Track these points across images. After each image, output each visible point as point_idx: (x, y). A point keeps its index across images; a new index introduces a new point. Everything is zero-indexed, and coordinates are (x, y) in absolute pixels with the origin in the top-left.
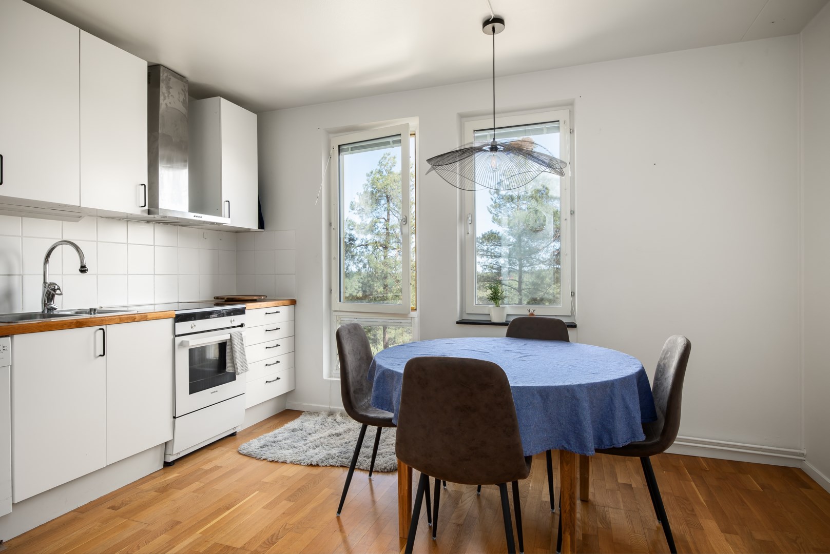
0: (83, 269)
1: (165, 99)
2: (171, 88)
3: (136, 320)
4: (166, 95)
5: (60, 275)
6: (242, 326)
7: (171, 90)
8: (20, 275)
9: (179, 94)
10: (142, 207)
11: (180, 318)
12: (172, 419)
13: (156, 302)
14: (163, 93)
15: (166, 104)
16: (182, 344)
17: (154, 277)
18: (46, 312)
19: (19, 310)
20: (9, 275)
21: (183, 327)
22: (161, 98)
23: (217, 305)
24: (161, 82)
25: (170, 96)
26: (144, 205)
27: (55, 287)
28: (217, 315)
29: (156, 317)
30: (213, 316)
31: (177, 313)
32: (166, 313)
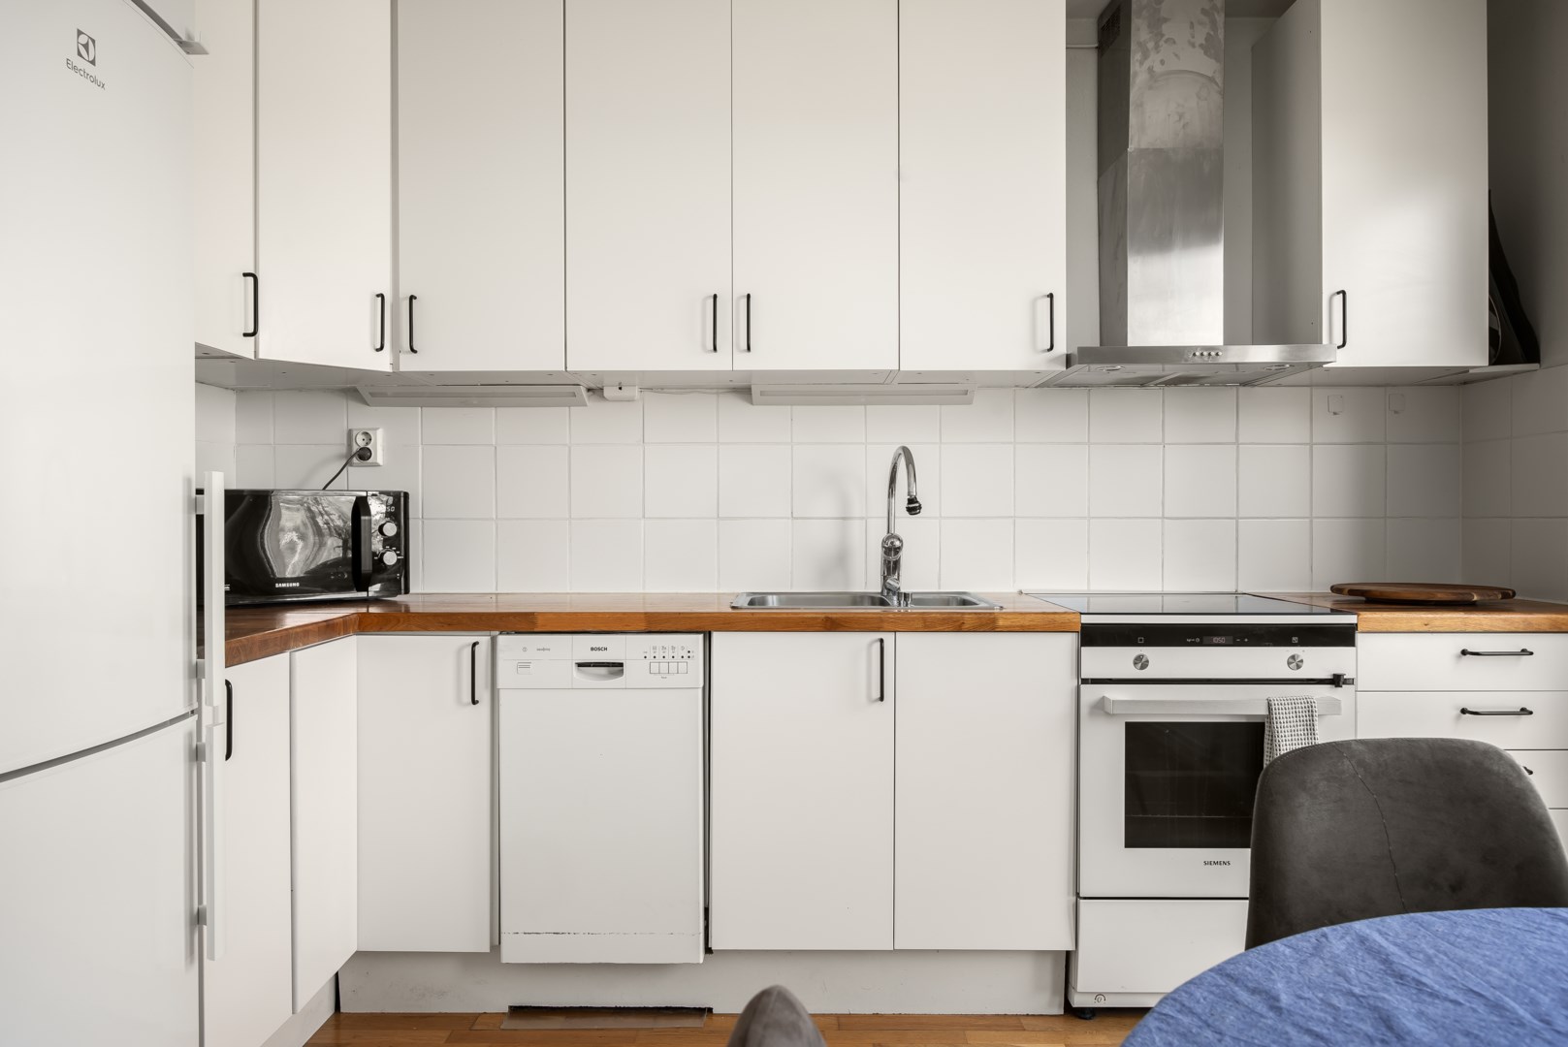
0: (913, 507)
1: (1146, 56)
2: (1166, 20)
3: (966, 626)
4: (1151, 45)
6: (1336, 681)
7: (1165, 28)
8: (862, 518)
9: (1192, 26)
10: (1047, 350)
11: (1094, 636)
12: (1074, 899)
14: (1139, 44)
15: (1150, 70)
16: (1101, 707)
18: (884, 593)
20: (844, 518)
22: (1135, 57)
24: (1133, 17)
25: (1162, 43)
26: (1049, 345)
27: (892, 543)
28: (1231, 638)
29: (1022, 626)
30: (1216, 640)
31: (1086, 619)
32: (1052, 616)
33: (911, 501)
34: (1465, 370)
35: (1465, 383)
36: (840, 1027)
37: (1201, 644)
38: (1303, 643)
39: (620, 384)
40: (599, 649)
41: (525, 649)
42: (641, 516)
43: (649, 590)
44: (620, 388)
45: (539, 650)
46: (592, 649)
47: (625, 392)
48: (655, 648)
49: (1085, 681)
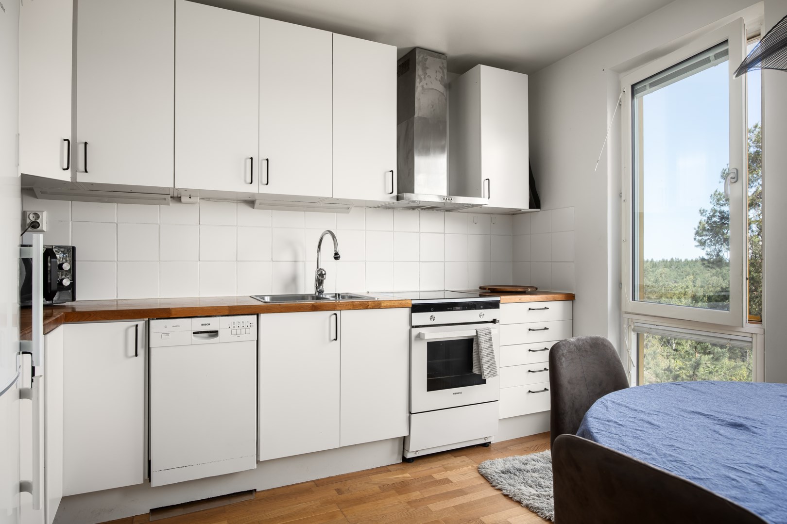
0: (337, 257)
1: (421, 81)
2: (428, 68)
4: (423, 77)
6: (494, 321)
7: (428, 71)
8: (303, 261)
9: (436, 72)
10: (391, 193)
11: (417, 308)
12: (408, 415)
13: (421, 290)
14: (419, 75)
15: (422, 86)
16: (419, 337)
18: (317, 294)
19: (302, 292)
20: (295, 261)
21: (421, 318)
22: (417, 80)
24: (417, 65)
25: (426, 77)
26: (391, 192)
27: (322, 272)
28: (462, 307)
29: (390, 306)
30: (457, 308)
31: (414, 302)
32: (401, 301)
33: (336, 254)
34: (520, 210)
35: (513, 214)
36: (317, 485)
37: (452, 310)
38: (484, 308)
39: (190, 195)
40: (206, 325)
41: (166, 327)
42: (198, 260)
43: (201, 296)
44: (190, 198)
45: (173, 327)
46: (202, 325)
47: (192, 200)
48: (234, 323)
49: (413, 327)
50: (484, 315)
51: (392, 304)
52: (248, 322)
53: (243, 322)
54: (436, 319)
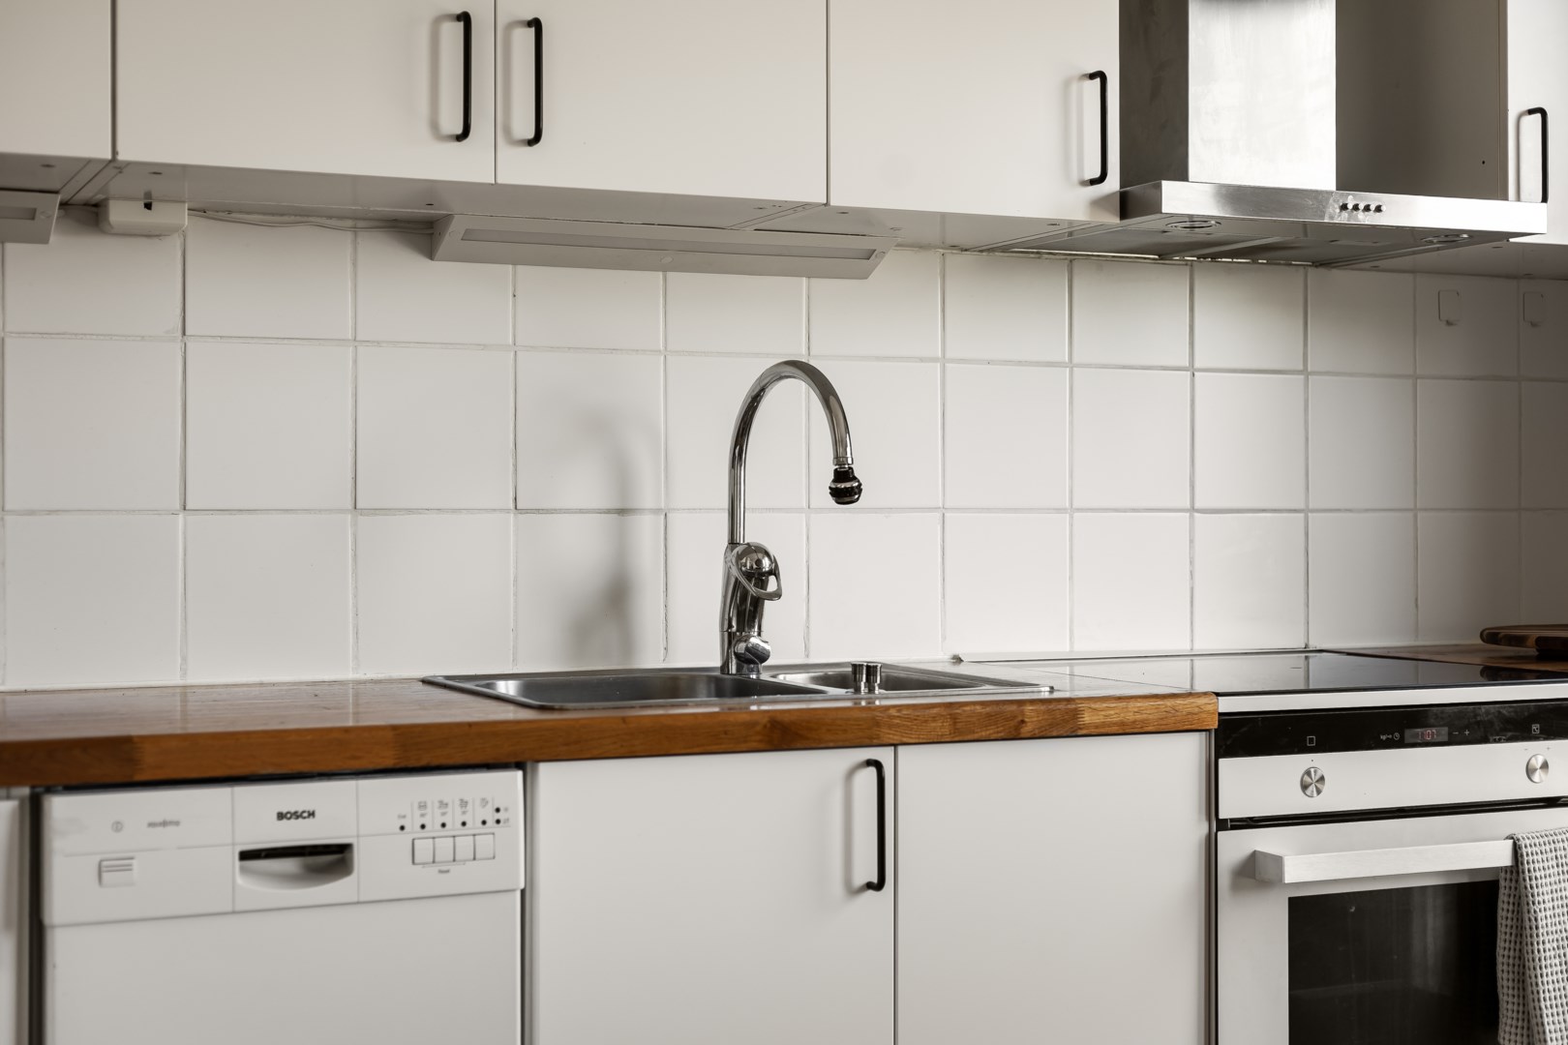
0: (845, 488)
3: (1026, 730)
5: (799, 510)
8: (656, 511)
10: (1093, 182)
11: (1242, 736)
13: (1201, 646)
16: (1251, 871)
17: (1192, 517)
18: (733, 669)
23: (1494, 674)
26: (1097, 174)
27: (759, 562)
28: (1445, 730)
29: (1122, 724)
31: (1227, 705)
32: (1169, 703)
33: (844, 474)
37: (1401, 744)
38: (1548, 734)
39: (148, 195)
40: (297, 815)
41: (118, 826)
42: (178, 505)
43: (198, 677)
44: (148, 206)
45: (151, 825)
46: (281, 816)
47: (160, 216)
48: (423, 806)
50: (1545, 766)
51: (1131, 717)
52: (484, 802)
53: (464, 803)
54: (1326, 788)
